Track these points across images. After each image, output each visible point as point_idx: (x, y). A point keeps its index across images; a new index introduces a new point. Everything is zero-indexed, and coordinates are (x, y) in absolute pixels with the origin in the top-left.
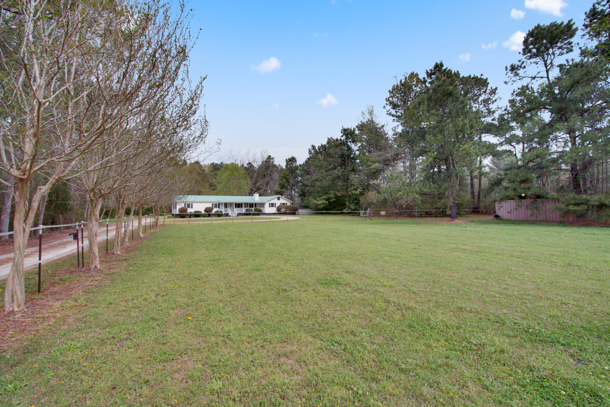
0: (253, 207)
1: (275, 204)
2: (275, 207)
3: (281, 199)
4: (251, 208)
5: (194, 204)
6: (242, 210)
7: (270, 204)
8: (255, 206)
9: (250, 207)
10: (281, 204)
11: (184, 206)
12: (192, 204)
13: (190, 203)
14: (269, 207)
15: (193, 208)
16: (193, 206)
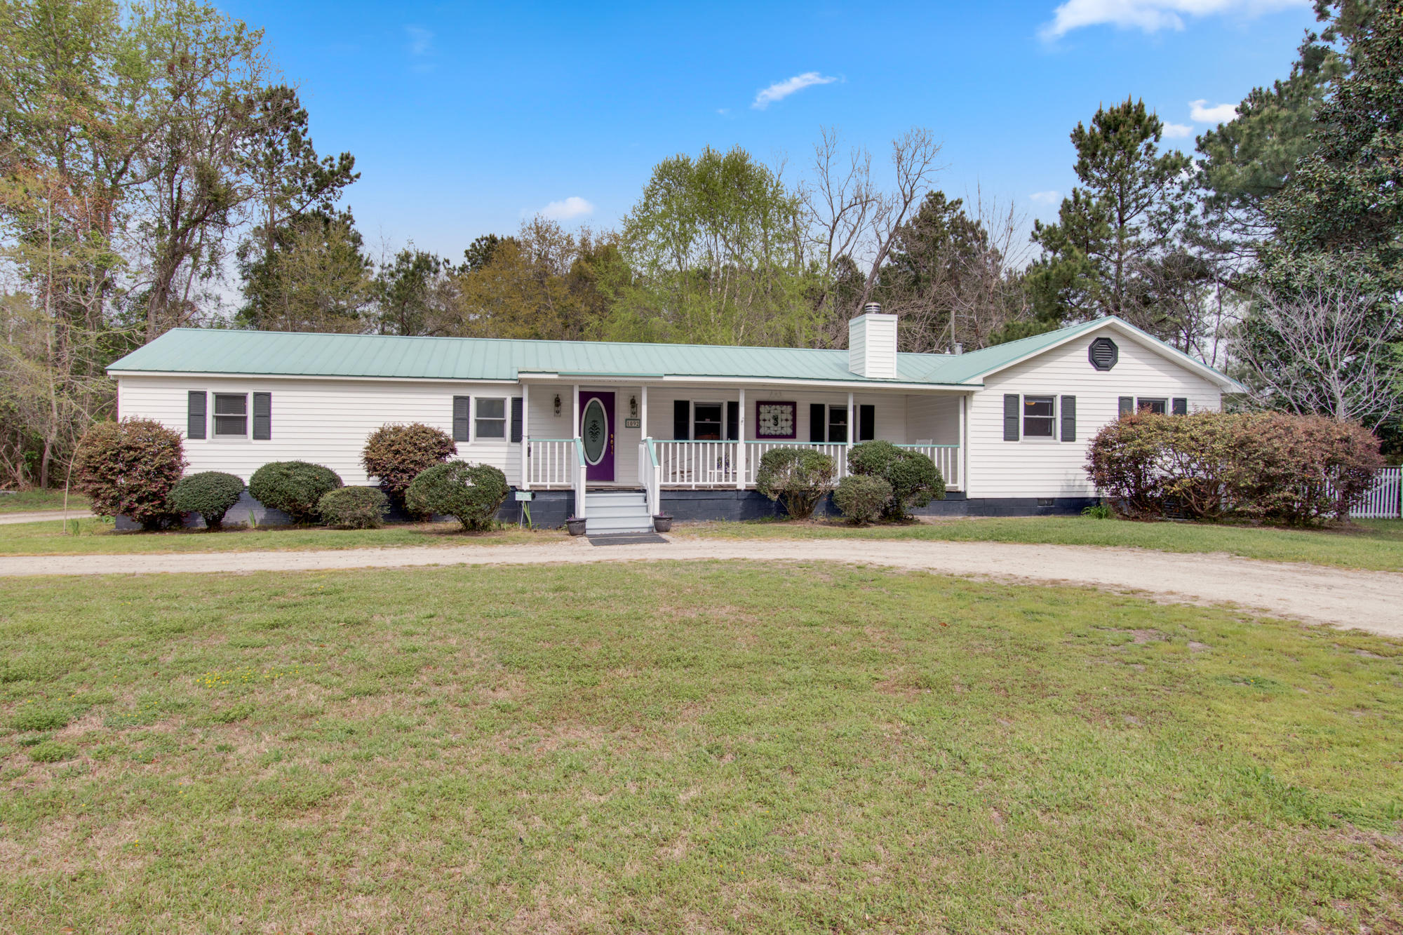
0: (839, 435)
1: (1069, 402)
2: (1069, 435)
3: (1125, 357)
4: (827, 448)
5: (282, 401)
6: (725, 463)
7: (1011, 400)
8: (867, 431)
9: (816, 435)
10: (1125, 402)
11: (186, 416)
12: (269, 395)
13: (250, 391)
14: (1002, 435)
15: (273, 435)
16: (269, 416)
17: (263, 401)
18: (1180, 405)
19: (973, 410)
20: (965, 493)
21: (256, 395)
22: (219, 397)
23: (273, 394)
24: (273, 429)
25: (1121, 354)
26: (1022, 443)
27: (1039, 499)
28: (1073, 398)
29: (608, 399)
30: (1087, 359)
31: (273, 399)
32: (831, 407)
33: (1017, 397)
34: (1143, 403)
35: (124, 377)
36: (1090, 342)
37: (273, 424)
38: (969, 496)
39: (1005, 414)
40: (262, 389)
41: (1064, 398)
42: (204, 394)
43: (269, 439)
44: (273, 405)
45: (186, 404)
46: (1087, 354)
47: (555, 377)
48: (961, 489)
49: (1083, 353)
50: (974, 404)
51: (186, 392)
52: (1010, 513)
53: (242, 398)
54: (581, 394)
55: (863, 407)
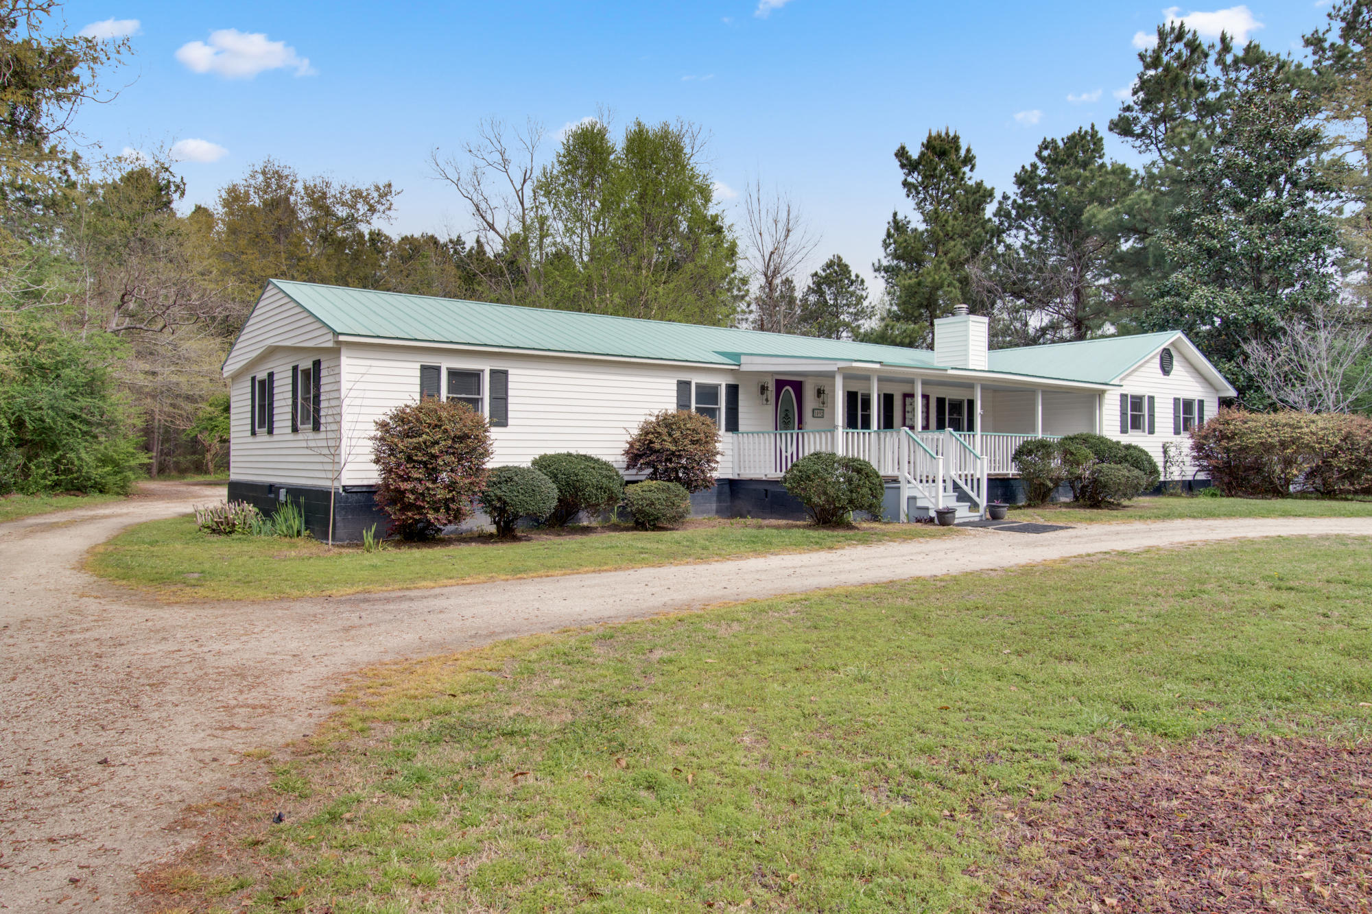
1: (1151, 399)
5: (520, 380)
7: (1123, 399)
10: (1176, 402)
11: (418, 396)
12: (505, 373)
13: (486, 367)
14: (1119, 429)
15: (510, 422)
16: (506, 399)
17: (500, 378)
18: (1200, 405)
21: (493, 372)
22: (452, 373)
23: (510, 372)
24: (510, 414)
29: (798, 386)
31: (510, 378)
32: (949, 400)
33: (1126, 396)
34: (1184, 403)
37: (510, 407)
40: (499, 365)
42: (438, 369)
43: (506, 425)
44: (510, 385)
45: (419, 378)
50: (1106, 402)
51: (418, 366)
53: (476, 375)
54: (777, 381)
55: (968, 400)
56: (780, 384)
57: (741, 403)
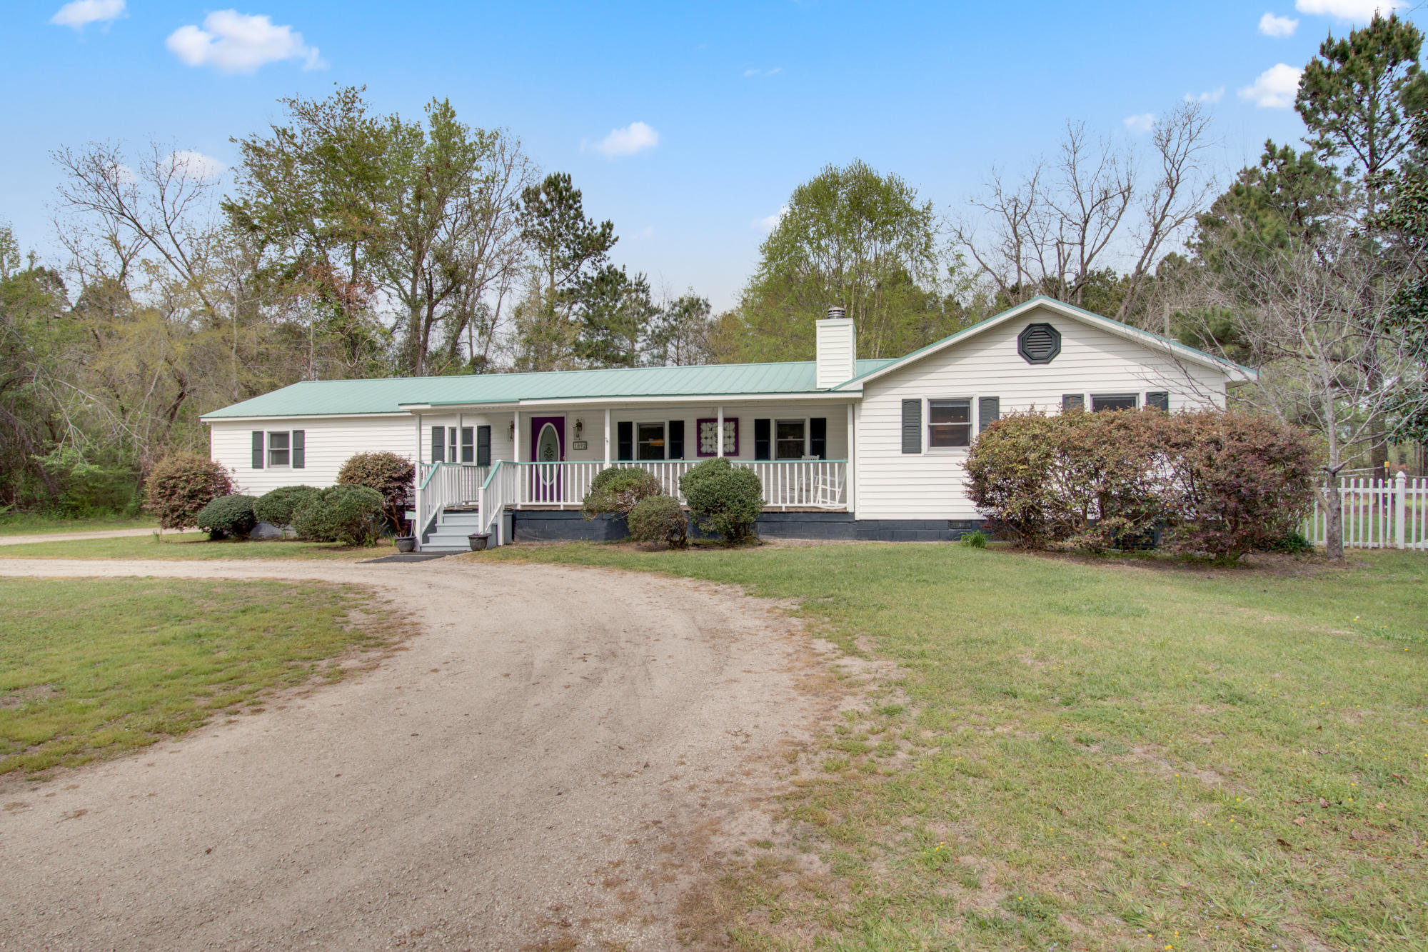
1: (990, 404)
3: (1071, 345)
5: (312, 438)
7: (910, 407)
9: (762, 452)
10: (1071, 401)
11: (251, 451)
12: (303, 432)
13: (290, 429)
14: (900, 447)
15: (306, 465)
16: (303, 449)
17: (299, 435)
18: (1159, 400)
19: (863, 419)
20: (854, 513)
21: (295, 432)
22: (273, 435)
23: (306, 431)
24: (306, 460)
25: (1065, 342)
26: (926, 456)
27: (950, 521)
28: (996, 400)
30: (1016, 351)
31: (306, 435)
33: (918, 402)
34: (1101, 403)
35: (214, 422)
36: (1020, 329)
37: (306, 454)
38: (858, 517)
39: (903, 422)
40: (298, 427)
41: (983, 401)
43: (303, 467)
44: (306, 440)
45: (251, 441)
46: (1015, 345)
47: (428, 407)
48: (850, 510)
49: (1011, 344)
50: (863, 413)
51: (251, 432)
52: (914, 537)
53: (286, 435)
54: (534, 420)
55: (813, 421)
56: (537, 424)
57: (492, 441)
